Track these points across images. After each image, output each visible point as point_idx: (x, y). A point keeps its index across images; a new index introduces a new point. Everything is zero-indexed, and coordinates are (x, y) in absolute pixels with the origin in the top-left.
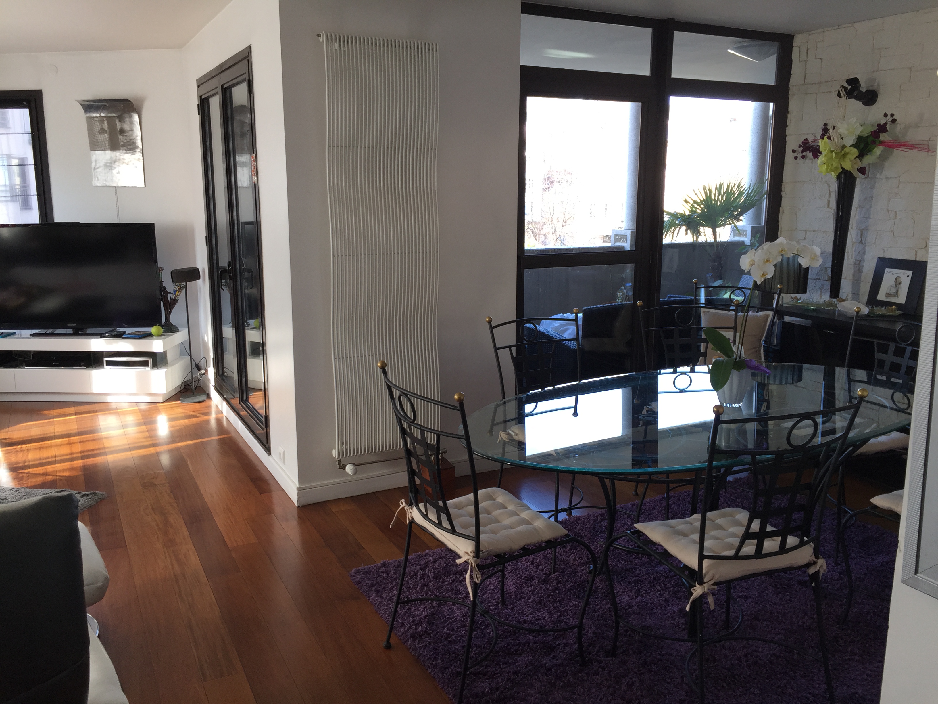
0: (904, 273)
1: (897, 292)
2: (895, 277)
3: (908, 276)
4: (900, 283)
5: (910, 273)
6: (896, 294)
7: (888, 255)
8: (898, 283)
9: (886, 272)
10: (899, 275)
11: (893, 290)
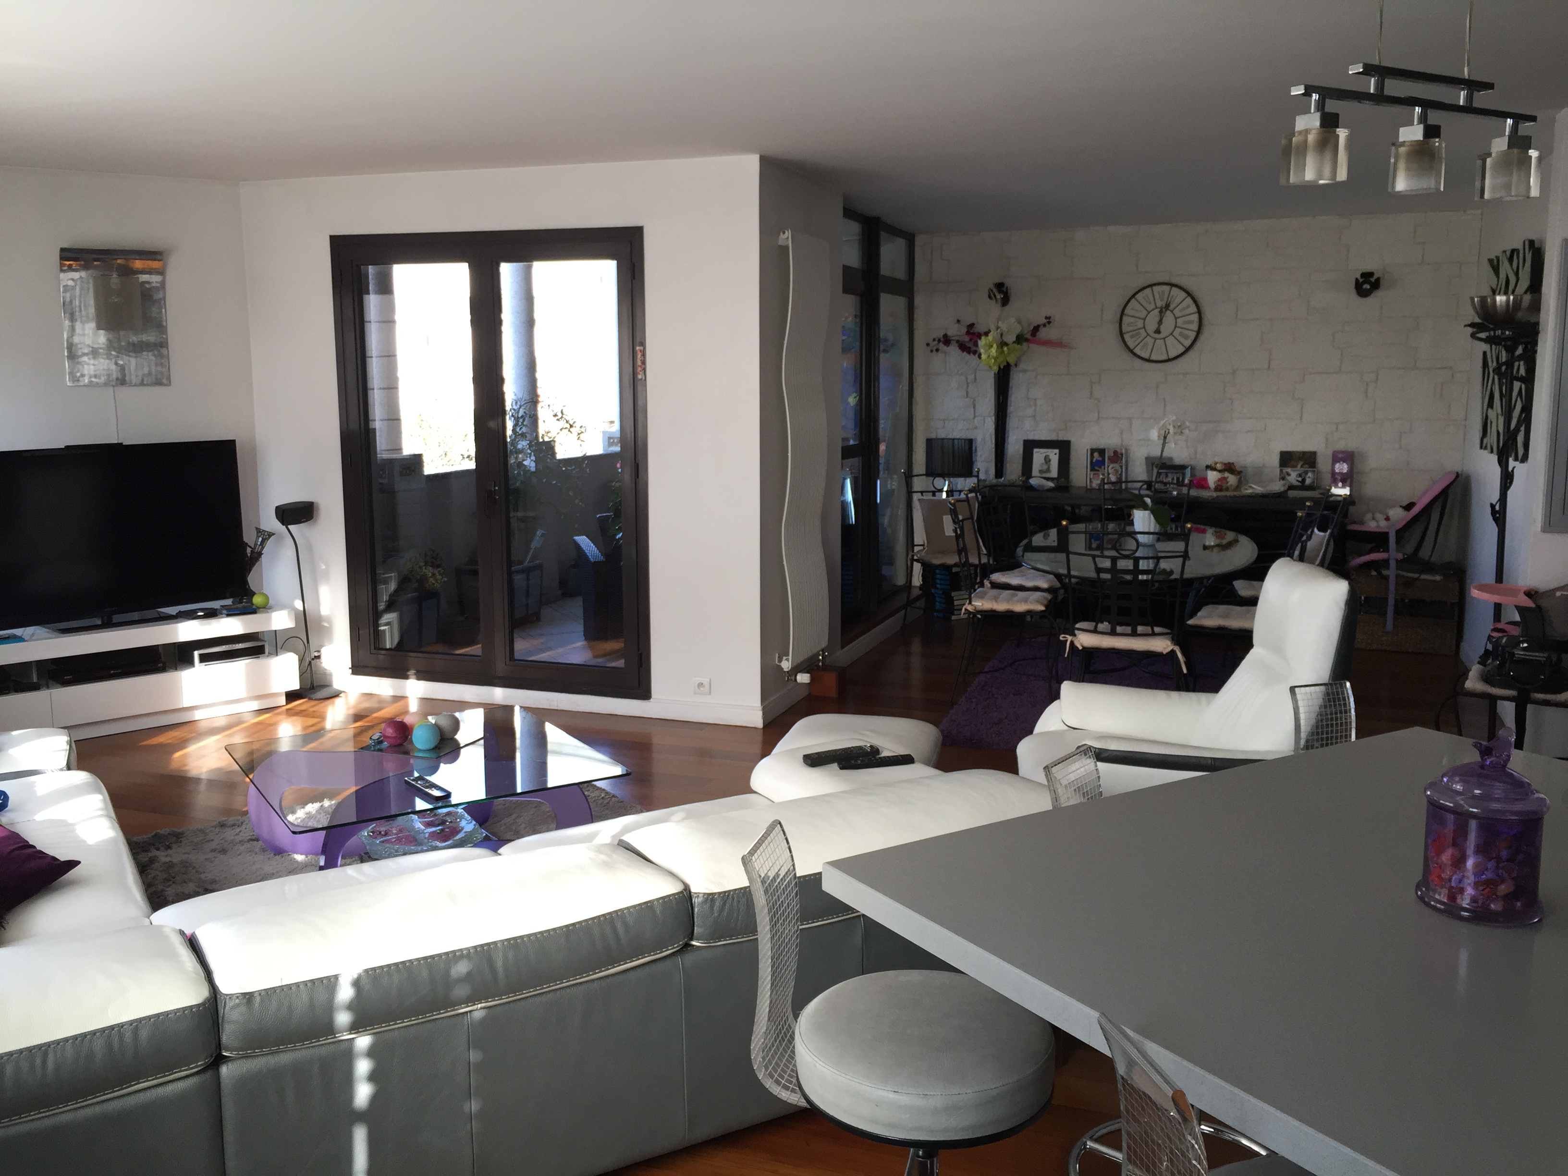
0: (1051, 452)
1: (1049, 468)
2: (1044, 455)
3: (1056, 454)
4: (1050, 460)
5: (1057, 451)
6: (1048, 470)
7: (1032, 436)
8: (1047, 460)
9: (1034, 452)
10: (1048, 454)
11: (1045, 467)
